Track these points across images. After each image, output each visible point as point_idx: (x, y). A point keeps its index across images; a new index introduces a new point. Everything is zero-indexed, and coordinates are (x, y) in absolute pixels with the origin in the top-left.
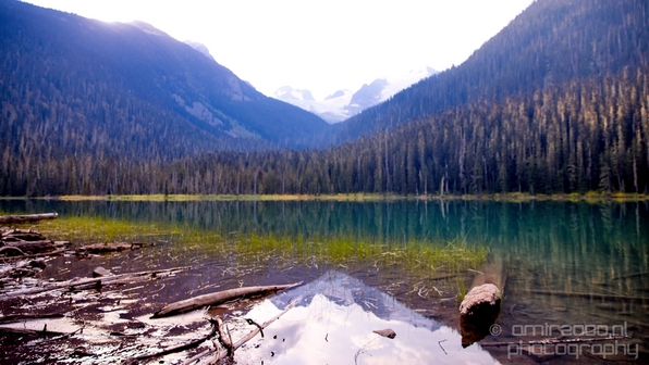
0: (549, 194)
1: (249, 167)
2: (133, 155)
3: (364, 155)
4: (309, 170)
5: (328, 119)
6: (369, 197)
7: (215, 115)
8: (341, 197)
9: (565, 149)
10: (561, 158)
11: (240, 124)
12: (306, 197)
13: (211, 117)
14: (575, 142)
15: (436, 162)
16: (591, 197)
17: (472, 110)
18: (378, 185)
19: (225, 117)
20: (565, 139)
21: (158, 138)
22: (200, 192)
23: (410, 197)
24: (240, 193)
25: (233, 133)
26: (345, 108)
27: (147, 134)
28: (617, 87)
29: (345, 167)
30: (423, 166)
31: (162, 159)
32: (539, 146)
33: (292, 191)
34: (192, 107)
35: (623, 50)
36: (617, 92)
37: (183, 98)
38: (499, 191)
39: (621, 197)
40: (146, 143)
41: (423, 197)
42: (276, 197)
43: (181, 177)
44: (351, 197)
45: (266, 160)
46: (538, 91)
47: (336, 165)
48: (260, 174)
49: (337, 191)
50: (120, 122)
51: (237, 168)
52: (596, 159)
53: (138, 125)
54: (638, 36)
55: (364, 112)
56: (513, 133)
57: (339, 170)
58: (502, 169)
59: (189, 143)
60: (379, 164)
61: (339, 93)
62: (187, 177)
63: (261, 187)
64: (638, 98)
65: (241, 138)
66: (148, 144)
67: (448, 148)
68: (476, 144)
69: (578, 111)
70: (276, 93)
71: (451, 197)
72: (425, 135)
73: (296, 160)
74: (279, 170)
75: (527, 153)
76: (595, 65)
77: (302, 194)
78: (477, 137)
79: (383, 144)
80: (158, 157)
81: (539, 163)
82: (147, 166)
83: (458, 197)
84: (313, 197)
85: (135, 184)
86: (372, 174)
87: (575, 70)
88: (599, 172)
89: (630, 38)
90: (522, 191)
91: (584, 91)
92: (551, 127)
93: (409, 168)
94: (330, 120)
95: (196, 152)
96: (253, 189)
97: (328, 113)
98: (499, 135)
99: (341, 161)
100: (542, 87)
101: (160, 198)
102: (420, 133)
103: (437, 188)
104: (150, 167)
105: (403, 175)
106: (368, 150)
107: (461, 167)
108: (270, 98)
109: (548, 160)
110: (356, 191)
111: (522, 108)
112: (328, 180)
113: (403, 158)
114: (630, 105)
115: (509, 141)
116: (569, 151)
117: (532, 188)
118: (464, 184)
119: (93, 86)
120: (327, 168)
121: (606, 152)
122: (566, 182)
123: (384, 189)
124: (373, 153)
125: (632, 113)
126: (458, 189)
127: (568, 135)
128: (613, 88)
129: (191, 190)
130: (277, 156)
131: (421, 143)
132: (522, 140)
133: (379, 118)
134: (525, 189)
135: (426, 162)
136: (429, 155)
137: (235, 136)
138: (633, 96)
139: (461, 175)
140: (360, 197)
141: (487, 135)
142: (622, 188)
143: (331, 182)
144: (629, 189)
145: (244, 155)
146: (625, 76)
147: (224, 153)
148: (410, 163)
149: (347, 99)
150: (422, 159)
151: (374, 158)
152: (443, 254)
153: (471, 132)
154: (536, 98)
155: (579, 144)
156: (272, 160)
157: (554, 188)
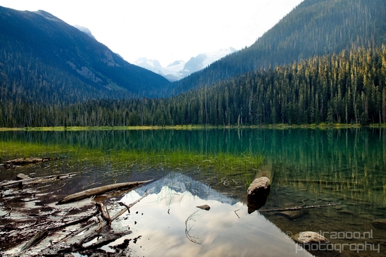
0: (299, 125)
1: (120, 109)
2: (42, 101)
3: (192, 101)
4: (158, 110)
5: (169, 78)
6: (195, 127)
7: (97, 76)
8: (178, 127)
9: (309, 98)
10: (307, 103)
11: (114, 82)
12: (156, 128)
13: (94, 77)
14: (315, 94)
15: (235, 106)
16: (322, 126)
17: (257, 75)
18: (200, 120)
19: (103, 76)
20: (309, 92)
21: (58, 90)
22: (88, 124)
23: (220, 127)
24: (115, 125)
25: (109, 87)
26: (180, 72)
27: (51, 87)
28: (338, 62)
29: (181, 108)
30: (228, 108)
31: (62, 104)
32: (294, 96)
33: (148, 124)
34: (81, 70)
35: (343, 40)
36: (339, 65)
37: (74, 64)
38: (272, 123)
39: (338, 126)
40: (50, 93)
41: (227, 127)
42: (137, 128)
43: (75, 116)
44: (184, 127)
45: (131, 104)
46: (295, 63)
47: (175, 108)
48: (127, 113)
49: (176, 124)
50: (32, 79)
51: (112, 110)
52: (325, 105)
53: (44, 81)
54: (352, 32)
55: (192, 74)
56: (280, 88)
57: (177, 111)
58: (273, 110)
59: (80, 94)
60: (201, 107)
61: (177, 63)
62: (79, 115)
63: (128, 121)
64: (350, 69)
65: (114, 90)
66: (52, 94)
67: (242, 97)
68: (259, 95)
69: (317, 76)
70: (136, 62)
71: (244, 127)
72: (229, 89)
73: (150, 104)
74: (139, 111)
75: (288, 100)
76: (327, 49)
77: (154, 125)
78: (260, 91)
79: (204, 95)
80: (59, 103)
81: (294, 107)
82: (51, 108)
83: (248, 127)
84: (161, 128)
85: (44, 120)
86: (197, 113)
87: (316, 51)
88: (327, 112)
89: (347, 33)
90: (284, 123)
91: (320, 64)
92: (301, 85)
93: (219, 109)
94: (171, 79)
95: (84, 99)
96: (123, 123)
97: (169, 75)
98: (272, 90)
99: (178, 105)
100: (297, 61)
101: (62, 129)
102: (226, 88)
103: (236, 122)
104: (54, 109)
105: (216, 114)
106: (194, 98)
107: (250, 109)
108: (133, 65)
109: (299, 105)
110: (187, 123)
111: (285, 74)
112: (170, 117)
113: (216, 103)
114: (346, 73)
115: (277, 93)
116: (311, 100)
117: (290, 121)
118: (251, 119)
119: (11, 55)
120: (169, 109)
121: (331, 100)
122: (309, 117)
123: (204, 123)
124: (198, 100)
125: (346, 77)
126: (248, 122)
127: (311, 90)
128: (336, 63)
129: (82, 124)
130: (138, 102)
131: (227, 94)
132: (285, 93)
133: (201, 79)
134: (286, 122)
135: (229, 106)
136: (231, 101)
137: (110, 89)
138: (347, 68)
139: (250, 113)
140: (190, 127)
141: (265, 89)
142: (339, 121)
143: (172, 118)
144: (343, 121)
145: (116, 101)
146: (343, 56)
147: (103, 100)
148: (220, 106)
149: (181, 67)
150: (227, 104)
151: (198, 103)
152: (239, 160)
153: (256, 88)
154: (294, 67)
155: (317, 95)
156: (134, 104)
157: (302, 121)
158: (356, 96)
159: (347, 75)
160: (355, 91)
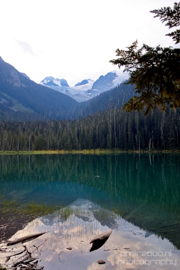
1: (26, 132)
3: (100, 124)
4: (65, 134)
5: (77, 99)
6: (104, 152)
7: (2, 97)
8: (86, 152)
11: (19, 103)
12: (62, 152)
15: (146, 129)
18: (109, 143)
19: (9, 97)
23: (130, 152)
24: (20, 149)
25: (15, 109)
29: (88, 132)
30: (138, 132)
33: (54, 148)
41: (138, 152)
42: (43, 152)
44: (92, 152)
45: (37, 127)
47: (82, 131)
48: (33, 137)
49: (83, 148)
51: (18, 133)
55: (101, 94)
57: (84, 134)
60: (110, 130)
61: (85, 82)
63: (33, 146)
65: (20, 111)
67: (154, 120)
68: (171, 117)
70: (43, 81)
71: (155, 152)
73: (57, 127)
74: (45, 134)
77: (60, 150)
79: (113, 117)
83: (160, 152)
84: (67, 152)
86: (106, 137)
93: (129, 133)
94: (79, 100)
96: (29, 147)
97: (77, 95)
99: (86, 128)
103: (147, 146)
105: (125, 138)
106: (103, 121)
107: (162, 132)
108: (39, 85)
110: (95, 148)
112: (77, 141)
113: (125, 126)
118: (163, 143)
120: (76, 133)
123: (113, 146)
124: (106, 123)
126: (160, 146)
130: (44, 124)
131: (137, 117)
133: (111, 99)
135: (139, 129)
136: (142, 124)
139: (162, 137)
140: (98, 152)
143: (79, 142)
145: (22, 123)
147: (8, 122)
148: (129, 130)
150: (137, 127)
151: (106, 126)
156: (40, 127)
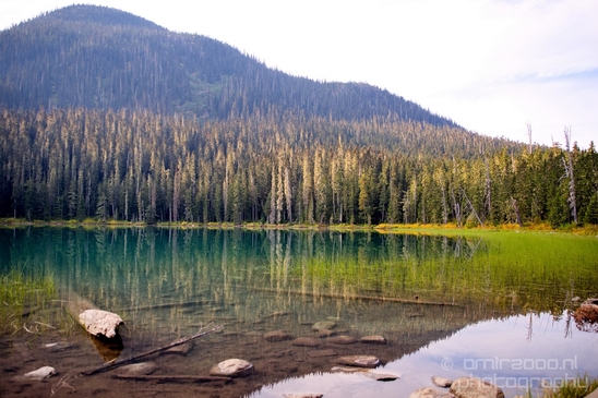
0: (47, 220)
9: (67, 176)
10: (63, 185)
14: (77, 170)
16: (88, 224)
20: (67, 166)
28: (116, 125)
32: (40, 170)
35: (123, 93)
36: (116, 129)
39: (114, 224)
46: (42, 111)
52: (95, 190)
54: (136, 84)
56: (11, 151)
64: (132, 139)
69: (81, 141)
75: (26, 176)
76: (99, 100)
81: (39, 187)
87: (80, 99)
88: (97, 200)
89: (129, 84)
90: (18, 217)
91: (87, 122)
92: (53, 152)
100: (46, 108)
109: (49, 185)
111: (22, 126)
114: (126, 144)
115: (5, 160)
116: (70, 179)
117: (29, 214)
121: (104, 183)
122: (66, 209)
125: (127, 150)
127: (71, 162)
128: (113, 125)
132: (20, 161)
134: (21, 214)
138: (129, 136)
142: (115, 216)
144: (121, 217)
146: (124, 117)
154: (39, 118)
155: (81, 173)
157: (53, 214)
158: (141, 180)
159: (128, 147)
160: (139, 172)
